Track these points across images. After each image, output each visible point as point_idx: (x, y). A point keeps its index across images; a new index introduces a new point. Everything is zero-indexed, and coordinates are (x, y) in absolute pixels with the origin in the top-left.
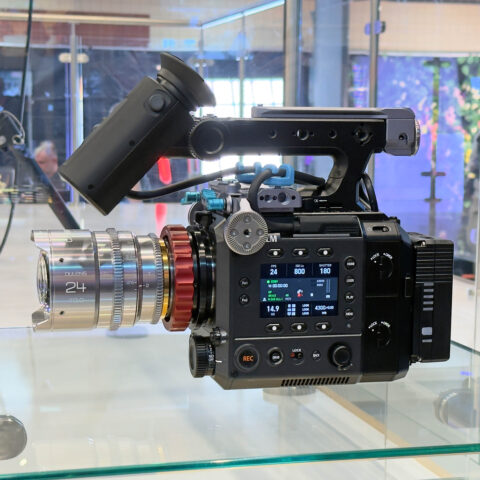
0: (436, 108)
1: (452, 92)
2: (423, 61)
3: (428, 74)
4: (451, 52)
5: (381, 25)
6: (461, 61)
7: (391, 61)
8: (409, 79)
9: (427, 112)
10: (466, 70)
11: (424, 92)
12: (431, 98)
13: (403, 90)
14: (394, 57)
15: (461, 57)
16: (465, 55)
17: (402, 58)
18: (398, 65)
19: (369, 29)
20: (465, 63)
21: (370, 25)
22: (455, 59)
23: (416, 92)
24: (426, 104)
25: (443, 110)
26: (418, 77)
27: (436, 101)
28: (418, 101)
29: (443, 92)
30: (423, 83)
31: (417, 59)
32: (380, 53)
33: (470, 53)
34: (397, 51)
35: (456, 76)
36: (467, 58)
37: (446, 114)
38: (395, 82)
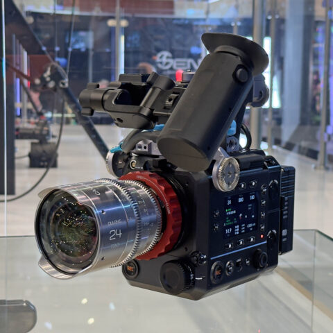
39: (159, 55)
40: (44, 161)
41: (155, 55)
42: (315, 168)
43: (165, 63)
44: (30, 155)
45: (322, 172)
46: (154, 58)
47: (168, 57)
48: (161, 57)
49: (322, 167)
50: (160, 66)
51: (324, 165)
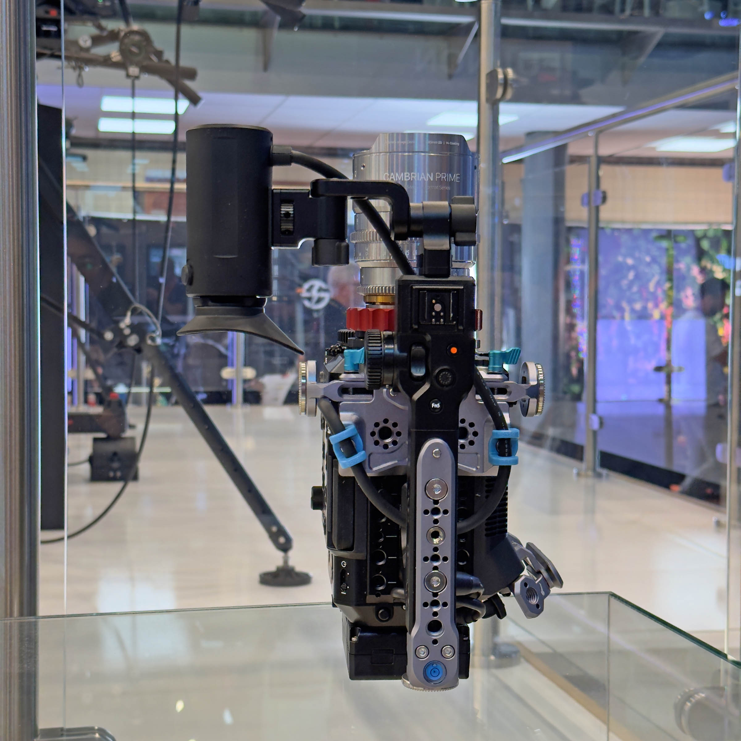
0: (671, 288)
1: (689, 269)
2: (654, 234)
3: (660, 248)
4: (686, 223)
5: (601, 195)
6: (699, 234)
7: (616, 234)
8: (637, 254)
9: (660, 294)
10: (705, 245)
11: (656, 269)
12: (664, 277)
13: (630, 268)
14: (619, 230)
15: (699, 228)
16: (703, 227)
17: (629, 231)
18: (625, 238)
19: (587, 200)
20: (705, 236)
21: (589, 195)
22: (693, 232)
23: (647, 270)
24: (658, 284)
25: (679, 291)
26: (648, 252)
27: (670, 280)
28: (649, 281)
29: (679, 270)
30: (654, 260)
31: (646, 232)
32: (601, 225)
33: (710, 224)
34: (623, 222)
35: (693, 251)
36: (706, 231)
37: (682, 295)
38: (620, 259)
39: (306, 286)
40: (115, 471)
41: (300, 286)
42: (579, 475)
43: (315, 299)
44: (91, 460)
45: (591, 481)
46: (299, 290)
47: (320, 290)
48: (309, 290)
49: (590, 473)
50: (307, 303)
51: (594, 470)
